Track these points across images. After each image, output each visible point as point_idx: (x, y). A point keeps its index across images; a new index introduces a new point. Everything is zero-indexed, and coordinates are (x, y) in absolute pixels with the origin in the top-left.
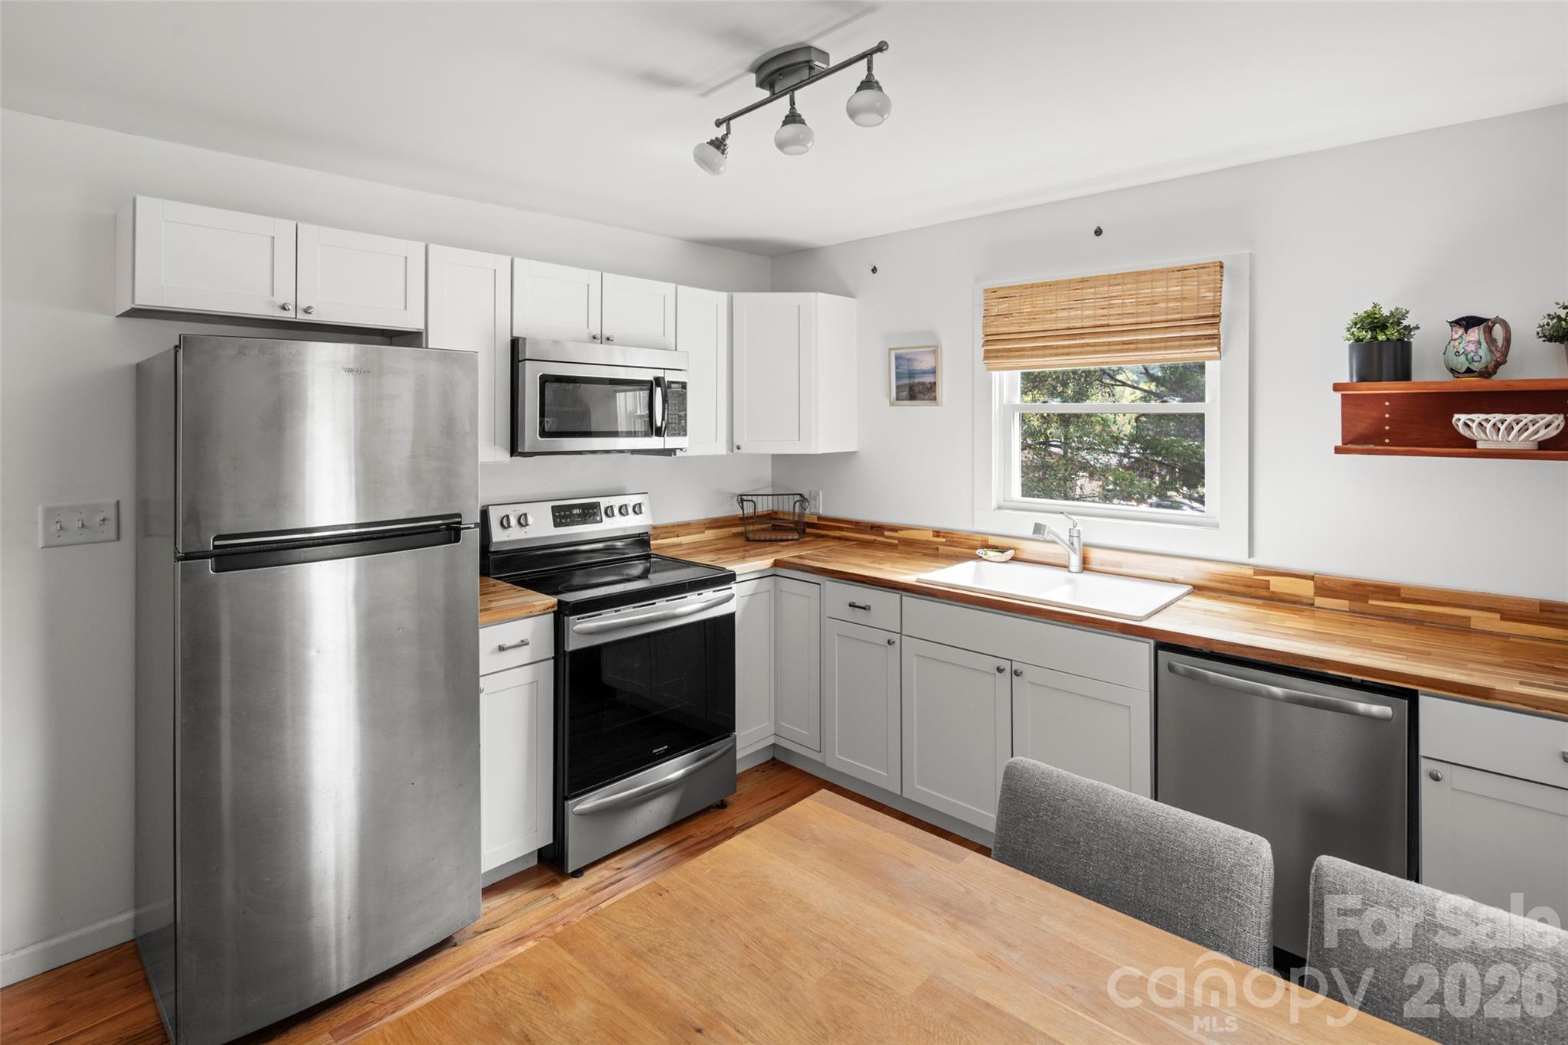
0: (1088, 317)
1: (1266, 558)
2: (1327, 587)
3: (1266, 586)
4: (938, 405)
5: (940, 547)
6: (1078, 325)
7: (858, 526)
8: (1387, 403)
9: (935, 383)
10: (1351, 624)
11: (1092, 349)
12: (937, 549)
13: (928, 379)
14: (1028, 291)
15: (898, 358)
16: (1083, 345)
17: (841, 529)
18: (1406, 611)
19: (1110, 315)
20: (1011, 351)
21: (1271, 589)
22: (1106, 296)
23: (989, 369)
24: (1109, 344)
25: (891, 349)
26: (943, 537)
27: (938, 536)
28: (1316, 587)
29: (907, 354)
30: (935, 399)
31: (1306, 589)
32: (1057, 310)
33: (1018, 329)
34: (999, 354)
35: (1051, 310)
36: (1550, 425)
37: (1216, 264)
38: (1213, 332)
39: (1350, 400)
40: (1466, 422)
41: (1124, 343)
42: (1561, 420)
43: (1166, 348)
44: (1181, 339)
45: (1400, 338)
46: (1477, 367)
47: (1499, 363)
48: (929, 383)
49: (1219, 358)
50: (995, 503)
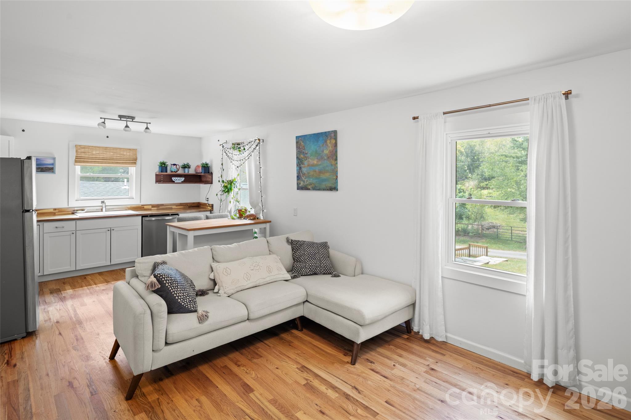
0: (108, 156)
1: (143, 203)
2: (154, 206)
3: (144, 207)
4: (55, 174)
5: (56, 213)
6: (106, 157)
8: (162, 176)
9: (53, 168)
11: (109, 163)
12: (55, 214)
13: (51, 166)
14: (91, 148)
15: (37, 159)
18: (164, 207)
19: (114, 156)
20: (84, 161)
22: (112, 152)
23: (75, 165)
24: (112, 162)
26: (58, 210)
27: (55, 210)
29: (41, 158)
30: (53, 172)
31: (150, 207)
32: (100, 153)
33: (88, 156)
34: (80, 162)
35: (98, 153)
36: (183, 179)
37: (136, 149)
38: (135, 162)
39: (156, 175)
40: (173, 179)
41: (116, 162)
42: (184, 178)
43: (126, 164)
44: (129, 163)
45: (166, 166)
46: (175, 171)
47: (178, 171)
48: (51, 168)
49: (135, 167)
50: (76, 199)
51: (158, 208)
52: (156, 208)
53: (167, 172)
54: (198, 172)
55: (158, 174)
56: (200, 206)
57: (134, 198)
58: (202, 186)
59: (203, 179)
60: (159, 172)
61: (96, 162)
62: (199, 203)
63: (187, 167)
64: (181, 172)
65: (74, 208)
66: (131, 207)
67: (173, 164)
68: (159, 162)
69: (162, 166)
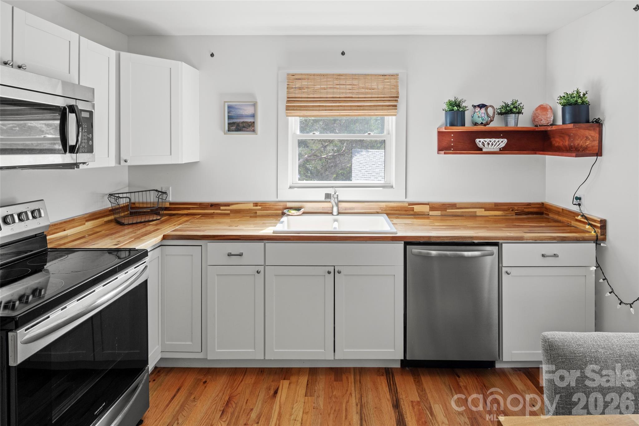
0: (343, 93)
1: (412, 198)
2: (433, 207)
3: (413, 209)
4: (257, 134)
5: (258, 212)
6: (338, 96)
7: (202, 206)
8: (452, 135)
9: (254, 122)
10: (441, 220)
11: (343, 108)
12: (256, 213)
13: (250, 120)
14: (312, 77)
15: (229, 107)
16: (338, 106)
17: (189, 209)
18: (458, 212)
19: (353, 93)
20: (302, 107)
21: (415, 211)
22: (351, 84)
23: (287, 116)
24: (351, 106)
25: (225, 102)
26: (260, 206)
27: (256, 206)
28: (430, 208)
29: (236, 105)
30: (254, 131)
31: (426, 209)
32: (327, 88)
33: (307, 96)
34: (295, 108)
35: (324, 88)
36: (503, 142)
37: (397, 75)
38: (395, 104)
39: (440, 134)
40: (479, 142)
41: (358, 106)
42: (505, 141)
43: (376, 110)
44: (383, 106)
45: (461, 110)
46: (484, 122)
47: (491, 121)
48: (250, 122)
49: (395, 115)
50: (289, 185)
51: (444, 213)
52: (440, 212)
53: (463, 124)
54: (544, 122)
55: (444, 130)
56: (548, 215)
57: (394, 186)
58: (550, 159)
59: (557, 142)
60: (446, 125)
61: (321, 108)
62: (543, 204)
63: (515, 110)
64: (497, 124)
65: (284, 204)
66: (387, 207)
67: (479, 106)
68: (447, 101)
69: (453, 110)
